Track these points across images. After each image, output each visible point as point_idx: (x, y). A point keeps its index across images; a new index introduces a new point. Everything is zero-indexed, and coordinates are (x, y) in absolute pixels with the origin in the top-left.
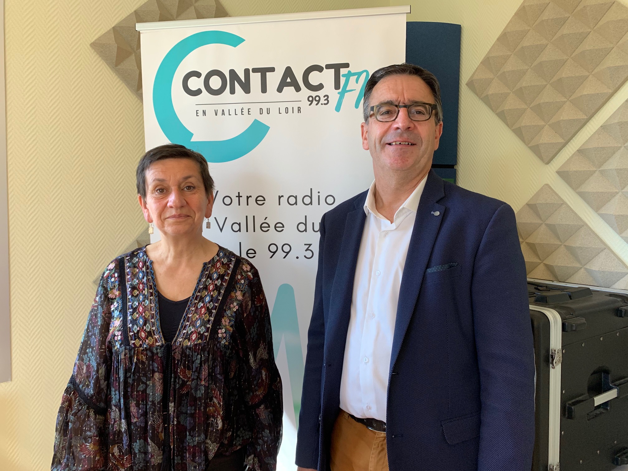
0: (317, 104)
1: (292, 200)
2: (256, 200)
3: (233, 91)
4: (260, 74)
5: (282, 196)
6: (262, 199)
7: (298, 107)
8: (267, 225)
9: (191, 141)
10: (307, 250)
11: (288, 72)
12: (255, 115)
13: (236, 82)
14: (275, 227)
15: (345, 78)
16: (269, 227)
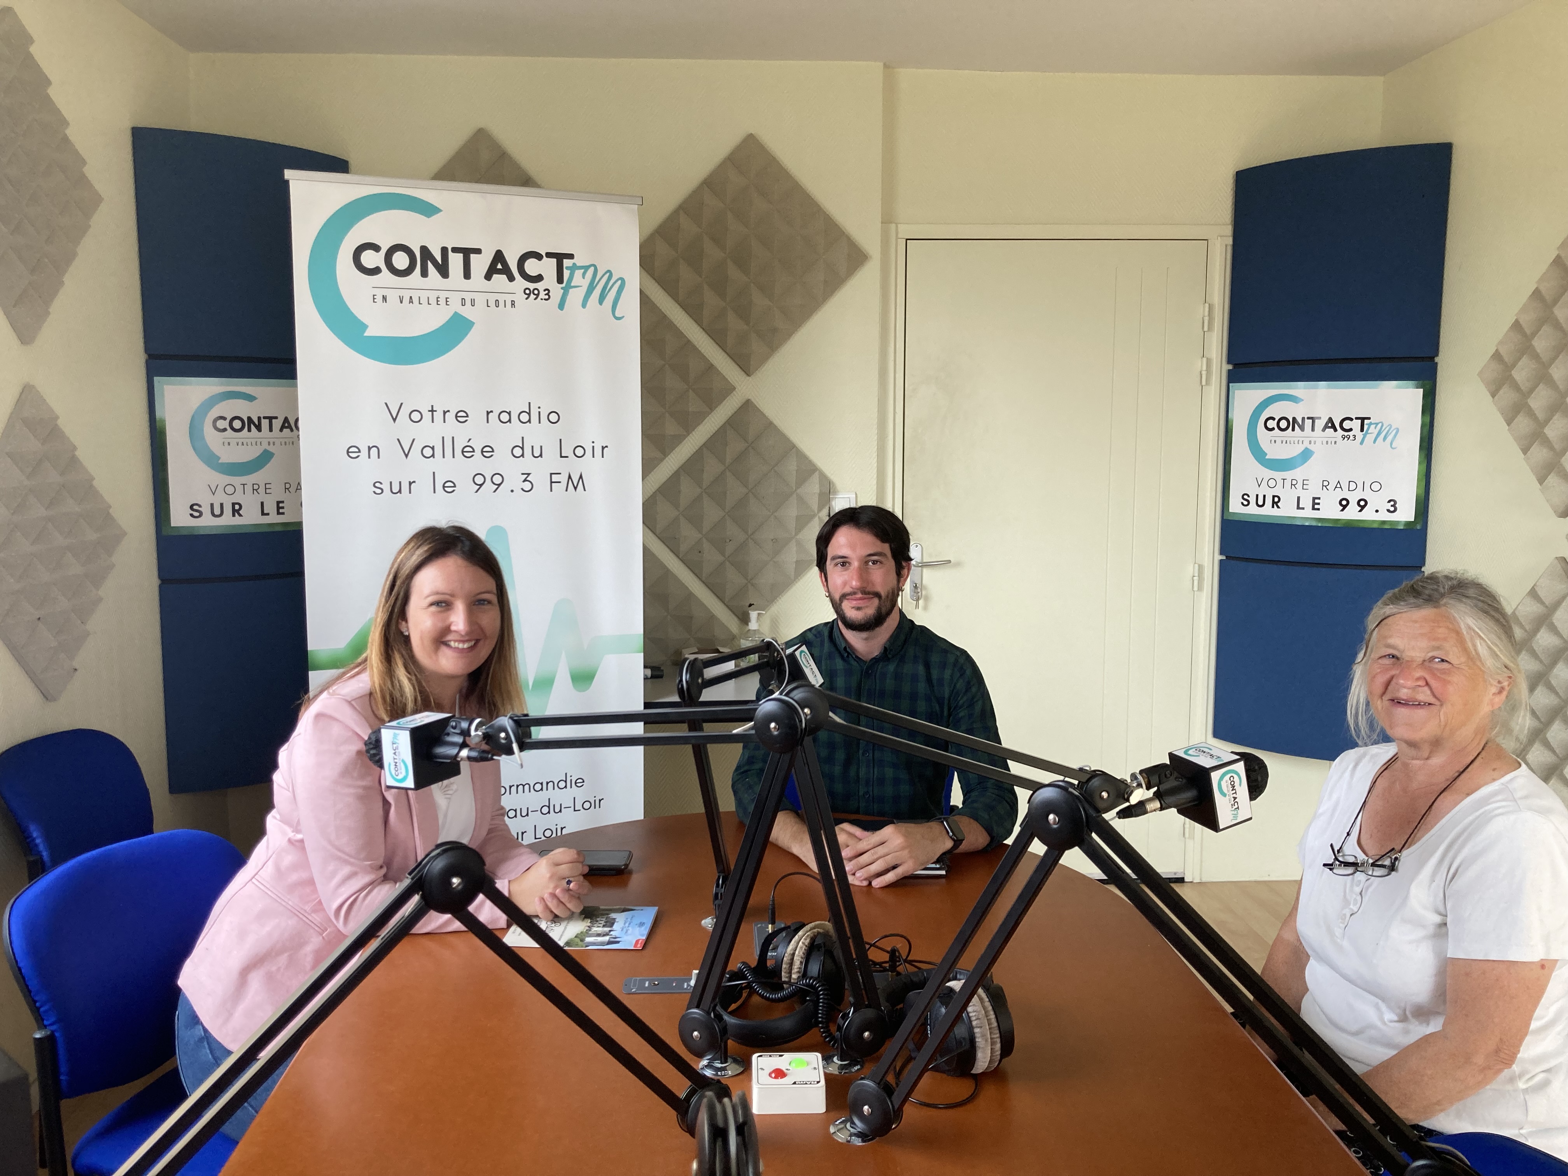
0: (535, 299)
1: (504, 417)
2: (456, 417)
3: (424, 273)
4: (461, 255)
5: (492, 412)
6: (465, 415)
7: (512, 301)
8: (472, 450)
9: (365, 334)
10: (525, 480)
11: (499, 256)
12: (455, 306)
13: (429, 262)
14: (482, 452)
15: (569, 271)
16: (474, 451)
